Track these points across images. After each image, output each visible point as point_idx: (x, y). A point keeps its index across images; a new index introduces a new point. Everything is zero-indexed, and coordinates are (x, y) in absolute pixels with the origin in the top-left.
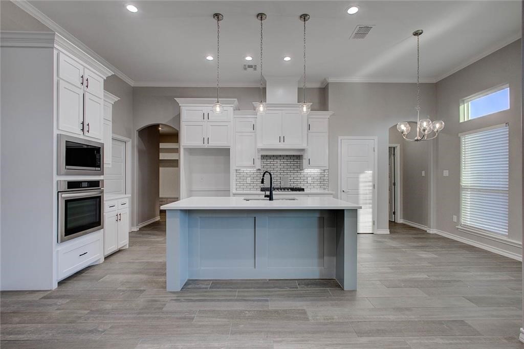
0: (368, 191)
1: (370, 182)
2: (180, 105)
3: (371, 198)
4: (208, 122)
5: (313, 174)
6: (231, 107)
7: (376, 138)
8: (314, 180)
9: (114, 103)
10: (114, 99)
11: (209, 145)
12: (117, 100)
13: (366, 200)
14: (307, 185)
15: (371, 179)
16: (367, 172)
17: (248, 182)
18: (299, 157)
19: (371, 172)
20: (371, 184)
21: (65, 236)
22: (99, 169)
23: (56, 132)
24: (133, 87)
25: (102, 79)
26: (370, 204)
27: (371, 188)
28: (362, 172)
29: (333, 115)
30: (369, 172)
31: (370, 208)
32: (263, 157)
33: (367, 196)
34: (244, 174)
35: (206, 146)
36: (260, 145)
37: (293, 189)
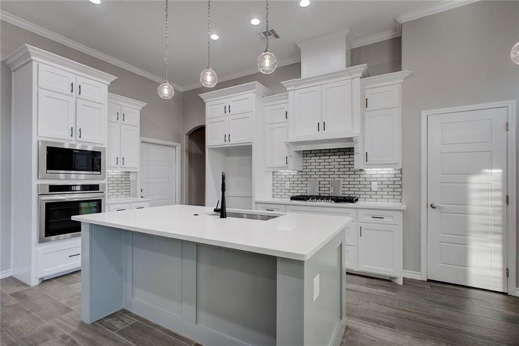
0: (490, 208)
1: (496, 190)
2: (205, 101)
3: (500, 223)
4: (230, 115)
5: (381, 176)
6: (254, 92)
7: (512, 104)
8: (382, 186)
9: (142, 108)
10: (141, 104)
11: (231, 142)
12: (144, 106)
13: (488, 225)
14: (371, 193)
15: (499, 184)
16: (487, 171)
17: (286, 188)
18: (349, 151)
19: (500, 171)
20: (499, 194)
21: (46, 236)
22: (99, 173)
23: (35, 139)
24: (183, 92)
25: (104, 85)
26: (495, 233)
27: (500, 203)
28: (477, 171)
29: (411, 76)
30: (494, 171)
31: (495, 241)
32: (306, 154)
33: (489, 217)
34: (282, 177)
35: (228, 144)
36: (293, 138)
37: (338, 200)
